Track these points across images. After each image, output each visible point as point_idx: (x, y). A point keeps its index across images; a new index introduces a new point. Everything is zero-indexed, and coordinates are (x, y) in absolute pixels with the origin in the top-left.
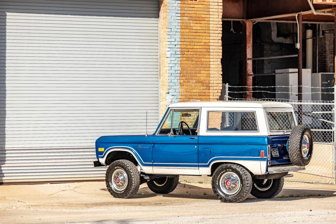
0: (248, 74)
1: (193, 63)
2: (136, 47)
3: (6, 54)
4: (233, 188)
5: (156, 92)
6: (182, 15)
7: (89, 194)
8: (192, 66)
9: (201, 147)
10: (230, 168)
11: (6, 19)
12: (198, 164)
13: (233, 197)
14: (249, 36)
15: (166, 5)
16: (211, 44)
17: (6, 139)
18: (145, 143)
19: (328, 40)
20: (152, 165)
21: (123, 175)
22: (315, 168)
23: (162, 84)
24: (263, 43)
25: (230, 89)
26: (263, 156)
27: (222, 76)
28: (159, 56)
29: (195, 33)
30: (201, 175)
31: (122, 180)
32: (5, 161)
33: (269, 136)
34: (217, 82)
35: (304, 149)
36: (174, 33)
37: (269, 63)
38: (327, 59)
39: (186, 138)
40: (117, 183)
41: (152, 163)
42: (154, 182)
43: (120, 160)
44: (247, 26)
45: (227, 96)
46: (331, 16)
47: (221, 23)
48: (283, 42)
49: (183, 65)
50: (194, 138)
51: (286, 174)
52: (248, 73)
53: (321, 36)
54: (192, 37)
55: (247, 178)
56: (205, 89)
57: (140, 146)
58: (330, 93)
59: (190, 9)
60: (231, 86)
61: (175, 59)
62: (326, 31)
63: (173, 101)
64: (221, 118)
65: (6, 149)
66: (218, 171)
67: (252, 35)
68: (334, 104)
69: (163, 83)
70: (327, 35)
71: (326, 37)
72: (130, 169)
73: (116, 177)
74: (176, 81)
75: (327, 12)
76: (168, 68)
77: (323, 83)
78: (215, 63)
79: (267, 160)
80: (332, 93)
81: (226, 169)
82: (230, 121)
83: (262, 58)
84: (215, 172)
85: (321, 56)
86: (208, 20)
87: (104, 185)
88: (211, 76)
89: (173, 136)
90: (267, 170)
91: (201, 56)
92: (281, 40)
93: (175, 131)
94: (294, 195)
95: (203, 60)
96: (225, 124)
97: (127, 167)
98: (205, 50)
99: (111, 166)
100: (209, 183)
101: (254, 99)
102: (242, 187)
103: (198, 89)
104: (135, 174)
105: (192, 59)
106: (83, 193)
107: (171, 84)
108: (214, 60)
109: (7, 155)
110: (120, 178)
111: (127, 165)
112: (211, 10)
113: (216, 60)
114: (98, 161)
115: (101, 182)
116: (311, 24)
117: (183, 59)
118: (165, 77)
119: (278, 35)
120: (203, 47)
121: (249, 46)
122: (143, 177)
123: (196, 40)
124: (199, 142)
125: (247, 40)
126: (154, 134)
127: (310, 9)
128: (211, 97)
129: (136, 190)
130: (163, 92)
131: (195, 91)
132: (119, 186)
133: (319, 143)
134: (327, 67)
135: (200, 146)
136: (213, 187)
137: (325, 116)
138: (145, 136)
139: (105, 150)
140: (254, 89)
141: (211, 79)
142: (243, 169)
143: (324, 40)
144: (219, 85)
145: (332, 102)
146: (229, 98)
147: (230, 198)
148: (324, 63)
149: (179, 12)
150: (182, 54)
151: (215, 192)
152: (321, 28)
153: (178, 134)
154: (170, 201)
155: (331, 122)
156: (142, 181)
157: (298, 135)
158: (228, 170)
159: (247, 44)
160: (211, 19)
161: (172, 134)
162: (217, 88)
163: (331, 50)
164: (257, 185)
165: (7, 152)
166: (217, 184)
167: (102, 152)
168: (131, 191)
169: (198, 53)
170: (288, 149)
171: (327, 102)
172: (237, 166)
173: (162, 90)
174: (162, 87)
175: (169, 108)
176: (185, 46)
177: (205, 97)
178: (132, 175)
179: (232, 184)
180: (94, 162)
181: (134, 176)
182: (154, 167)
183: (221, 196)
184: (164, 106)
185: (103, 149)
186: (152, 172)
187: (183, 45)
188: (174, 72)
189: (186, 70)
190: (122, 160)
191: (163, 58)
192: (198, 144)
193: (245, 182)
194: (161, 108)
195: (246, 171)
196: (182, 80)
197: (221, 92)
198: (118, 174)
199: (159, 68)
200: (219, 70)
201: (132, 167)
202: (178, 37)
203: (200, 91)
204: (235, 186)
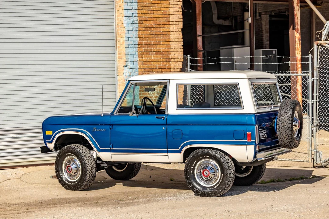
0: (199, 50)
1: (152, 33)
2: (90, 16)
4: (212, 178)
5: (113, 66)
7: (37, 184)
8: (151, 36)
9: (170, 129)
10: (208, 154)
12: (167, 149)
13: (212, 190)
14: (199, 14)
16: (171, 13)
18: (101, 125)
19: (264, 21)
20: (111, 151)
21: (76, 163)
23: (119, 57)
25: (191, 61)
26: (249, 139)
27: (183, 48)
28: (115, 26)
30: (170, 163)
31: (75, 169)
33: (256, 113)
34: (178, 53)
35: (295, 128)
36: (131, 1)
39: (151, 118)
40: (69, 173)
41: (111, 148)
42: (113, 167)
43: (72, 145)
44: (197, 5)
45: (188, 69)
48: (223, 24)
49: (141, 36)
50: (162, 118)
53: (258, 17)
54: (150, 5)
55: (229, 166)
56: (166, 62)
57: (95, 128)
58: (305, 63)
61: (133, 29)
62: (263, 13)
63: (132, 74)
64: (183, 92)
66: (192, 157)
67: (201, 13)
68: (309, 74)
69: (120, 55)
70: (263, 16)
71: (263, 18)
72: (84, 156)
73: (67, 166)
74: (134, 53)
76: (124, 39)
77: (264, 58)
78: (175, 33)
79: (256, 143)
80: (307, 63)
84: (188, 159)
85: (258, 35)
88: (171, 47)
89: (135, 115)
90: (255, 157)
91: (160, 26)
92: (221, 22)
93: (137, 109)
94: (275, 179)
95: (162, 29)
96: (187, 99)
97: (80, 153)
98: (164, 19)
99: (62, 151)
102: (223, 177)
103: (158, 61)
104: (89, 161)
105: (151, 29)
106: (30, 183)
108: (175, 30)
110: (72, 167)
111: (80, 151)
113: (177, 30)
117: (141, 29)
118: (122, 49)
119: (219, 18)
120: (162, 16)
121: (199, 23)
122: (99, 164)
123: (155, 9)
124: (168, 122)
125: (197, 17)
126: (112, 113)
128: (172, 70)
129: (91, 181)
130: (120, 65)
131: (155, 63)
132: (72, 176)
135: (169, 127)
136: (187, 178)
138: (100, 115)
139: (53, 134)
141: (172, 50)
142: (224, 155)
143: (260, 21)
144: (180, 57)
145: (307, 72)
146: (190, 70)
147: (208, 191)
148: (260, 42)
150: (140, 23)
151: (190, 183)
152: (257, 10)
153: (140, 112)
156: (99, 167)
157: (288, 111)
158: (204, 156)
159: (197, 21)
161: (134, 113)
162: (178, 60)
163: (267, 30)
166: (191, 173)
167: (51, 136)
168: (85, 183)
169: (157, 23)
170: (277, 128)
172: (216, 151)
173: (118, 64)
174: (119, 60)
175: (129, 81)
176: (143, 15)
177: (166, 70)
178: (87, 163)
179: (210, 174)
180: (41, 148)
181: (89, 164)
182: (112, 153)
183: (197, 189)
184: (122, 80)
185: (52, 132)
186: (110, 160)
187: (141, 13)
188: (132, 43)
189: (145, 40)
190: (74, 145)
191: (120, 28)
192: (167, 125)
193: (227, 172)
194: (118, 83)
195: (227, 157)
196: (141, 52)
197: (182, 64)
198: (70, 161)
199: (115, 39)
200: (179, 41)
201: (86, 154)
202: (135, 5)
203: (160, 64)
204: (214, 177)
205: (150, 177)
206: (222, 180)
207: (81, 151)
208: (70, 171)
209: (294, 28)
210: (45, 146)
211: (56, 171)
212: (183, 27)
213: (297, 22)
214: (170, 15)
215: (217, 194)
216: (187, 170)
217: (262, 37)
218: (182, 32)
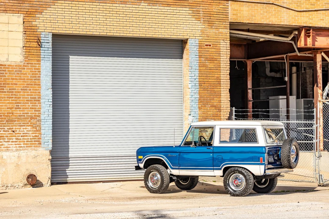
1: (208, 92)
3: (69, 87)
4: (239, 185)
5: (181, 114)
6: (200, 57)
7: (131, 190)
8: (207, 94)
10: (237, 170)
11: (69, 60)
12: (213, 168)
13: (240, 193)
15: (188, 50)
16: (222, 78)
17: (70, 150)
18: (173, 152)
19: (308, 75)
20: (179, 169)
21: (157, 176)
22: (301, 170)
23: (185, 108)
24: (259, 77)
25: (236, 111)
26: (261, 162)
27: (230, 102)
28: (183, 87)
29: (210, 70)
30: (215, 176)
31: (156, 180)
32: (69, 166)
33: (266, 146)
34: (226, 106)
35: (292, 156)
36: (194, 70)
37: (264, 92)
38: (308, 88)
39: (204, 149)
40: (153, 182)
41: (179, 167)
42: (180, 181)
43: (155, 165)
44: (248, 64)
45: (234, 117)
46: (311, 56)
47: (229, 62)
48: (274, 76)
49: (201, 94)
50: (210, 148)
51: (279, 175)
52: (249, 99)
53: (303, 72)
54: (207, 73)
55: (250, 178)
56: (218, 112)
57: (170, 154)
59: (206, 52)
60: (236, 109)
61: (195, 89)
62: (307, 68)
63: (194, 120)
65: (69, 157)
66: (228, 173)
67: (251, 71)
68: (314, 122)
70: (308, 71)
71: (307, 72)
72: (162, 172)
73: (152, 178)
74: (195, 106)
75: (308, 54)
76: (189, 96)
77: (305, 106)
78: (225, 92)
79: (265, 164)
80: (312, 114)
82: (236, 136)
83: (259, 88)
84: (226, 174)
85: (303, 86)
86: (219, 60)
87: (142, 183)
88: (222, 101)
90: (265, 172)
91: (214, 87)
92: (273, 74)
93: (195, 143)
94: (285, 190)
95: (215, 90)
96: (233, 138)
97: (160, 170)
98: (217, 83)
99: (148, 169)
100: (221, 182)
101: (254, 119)
102: (246, 184)
103: (212, 111)
104: (166, 175)
105: (208, 89)
106: (127, 190)
107: (192, 108)
108: (224, 90)
109: (70, 162)
110: (154, 179)
112: (221, 53)
113: (226, 90)
114: (138, 166)
115: (140, 182)
116: (295, 63)
117: (201, 90)
118: (188, 103)
119: (271, 71)
120: (215, 80)
122: (172, 177)
123: (210, 75)
124: (214, 151)
125: (248, 74)
126: (180, 145)
127: (295, 51)
128: (222, 118)
129: (167, 187)
130: (186, 114)
131: (210, 113)
132: (155, 184)
133: (303, 151)
134: (308, 94)
135: (214, 154)
136: (225, 185)
137: (308, 131)
138: (173, 146)
139: (143, 158)
140: (253, 111)
141: (222, 104)
142: (247, 171)
143: (305, 74)
144: (228, 108)
146: (235, 118)
147: (237, 193)
148: (305, 92)
149: (198, 54)
150: (200, 85)
151: (226, 188)
153: (198, 145)
154: (192, 195)
155: (312, 136)
156: (171, 180)
158: (235, 172)
159: (248, 78)
160: (221, 60)
161: (193, 146)
162: (227, 111)
163: (310, 82)
164: (257, 183)
165: (70, 159)
166: (228, 182)
168: (163, 188)
169: (212, 85)
170: (281, 156)
171: (309, 121)
172: (242, 169)
174: (185, 111)
175: (191, 126)
177: (218, 118)
179: (238, 182)
180: (135, 166)
181: (165, 177)
182: (180, 170)
183: (231, 192)
184: (187, 124)
186: (178, 174)
187: (201, 79)
188: (194, 99)
189: (203, 97)
191: (186, 89)
193: (248, 181)
194: (185, 126)
195: (249, 172)
196: (200, 105)
197: (229, 113)
198: (153, 175)
199: (183, 96)
200: (227, 97)
201: (164, 171)
202: (197, 73)
203: (213, 113)
204: (241, 184)
205: (205, 189)
206: (246, 186)
207: (161, 169)
209: (317, 86)
213: (320, 82)
214: (221, 80)
215: (242, 195)
216: (225, 180)
217: (306, 87)
218: (229, 92)
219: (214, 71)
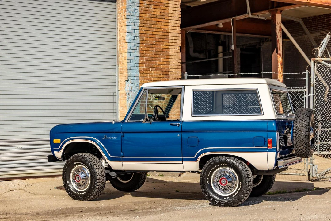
1: (152, 49)
2: (93, 32)
4: (229, 187)
5: (114, 81)
7: (42, 194)
8: (151, 52)
9: (185, 136)
10: (225, 162)
12: (181, 157)
13: (230, 200)
16: (170, 31)
18: (111, 132)
20: (122, 160)
21: (85, 172)
23: (120, 72)
27: (181, 65)
28: (116, 42)
29: (154, 18)
30: (185, 172)
31: (84, 178)
33: (276, 119)
34: (176, 70)
36: (133, 17)
39: (165, 125)
40: (77, 182)
41: (122, 156)
42: (118, 178)
43: (81, 154)
47: (180, 10)
48: (198, 57)
49: (143, 52)
50: (177, 125)
54: (151, 22)
55: (248, 174)
56: (165, 78)
57: (105, 136)
58: (301, 79)
60: (190, 75)
61: (135, 45)
63: (133, 89)
66: (208, 165)
69: (122, 70)
72: (94, 165)
73: (76, 175)
74: (135, 68)
76: (126, 54)
78: (175, 51)
79: (277, 150)
80: (303, 79)
81: (220, 164)
86: (167, 6)
87: (59, 181)
88: (171, 64)
89: (148, 122)
91: (160, 43)
94: (281, 190)
95: (162, 46)
97: (89, 162)
98: (164, 37)
99: (69, 161)
102: (241, 186)
103: (158, 77)
105: (151, 45)
106: (34, 194)
107: (131, 71)
108: (174, 47)
110: (81, 176)
113: (176, 48)
114: (54, 155)
115: (57, 178)
117: (142, 45)
118: (124, 64)
119: (195, 51)
120: (162, 34)
122: (109, 173)
123: (156, 26)
126: (123, 121)
127: (246, 12)
129: (101, 190)
130: (121, 80)
131: (155, 79)
132: (80, 185)
136: (203, 187)
138: (111, 123)
139: (61, 142)
141: (171, 67)
142: (242, 163)
144: (179, 74)
145: (303, 88)
147: (225, 200)
150: (142, 39)
153: (152, 120)
157: (305, 119)
158: (222, 164)
160: (170, 5)
161: (147, 120)
162: (177, 77)
166: (208, 182)
167: (59, 144)
168: (95, 192)
169: (158, 40)
171: (298, 89)
172: (234, 159)
173: (120, 78)
174: (120, 75)
175: (142, 88)
176: (144, 32)
178: (97, 172)
179: (228, 182)
180: (48, 156)
181: (99, 173)
182: (124, 162)
183: (213, 198)
184: (123, 95)
185: (60, 140)
186: (121, 169)
187: (143, 30)
188: (133, 58)
189: (146, 56)
190: (83, 153)
191: (122, 44)
192: (181, 132)
193: (246, 180)
194: (119, 98)
195: (246, 165)
196: (142, 68)
198: (79, 171)
199: (117, 54)
200: (178, 58)
201: (96, 163)
202: (137, 22)
203: (159, 80)
204: (232, 185)
205: (154, 189)
206: (241, 189)
207: (91, 160)
208: (79, 180)
210: (52, 155)
211: (64, 180)
212: (181, 45)
214: (170, 33)
215: (235, 204)
216: (203, 178)
218: (181, 51)
219: (160, 20)
